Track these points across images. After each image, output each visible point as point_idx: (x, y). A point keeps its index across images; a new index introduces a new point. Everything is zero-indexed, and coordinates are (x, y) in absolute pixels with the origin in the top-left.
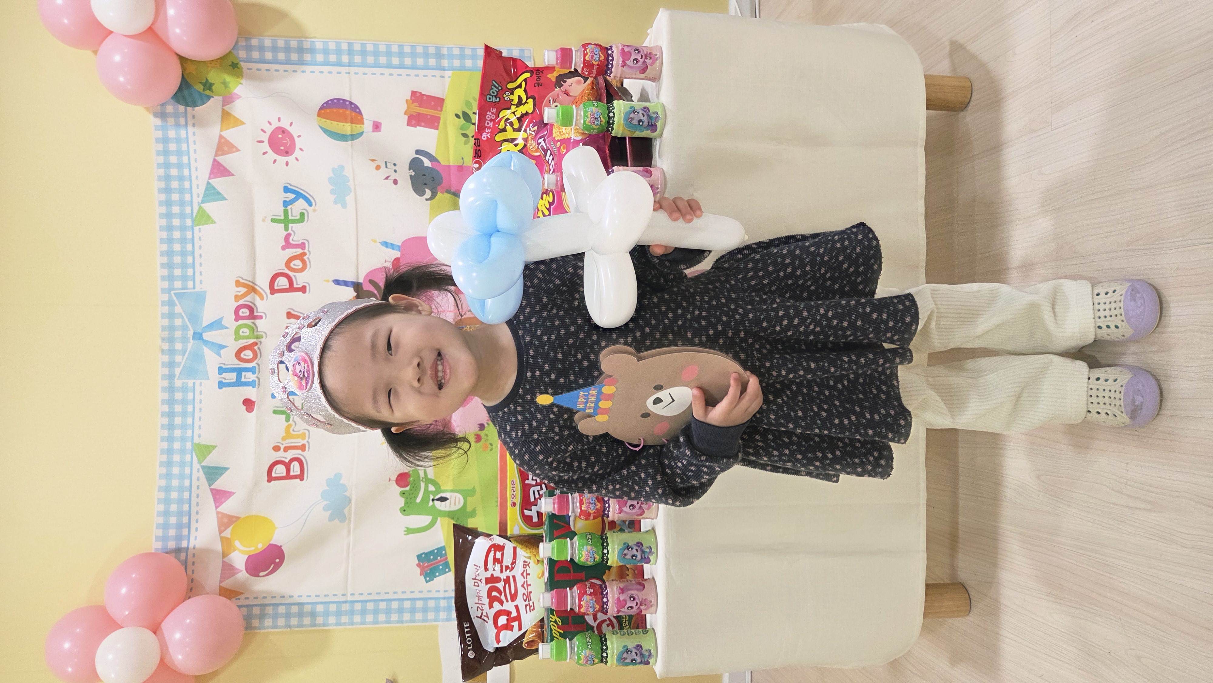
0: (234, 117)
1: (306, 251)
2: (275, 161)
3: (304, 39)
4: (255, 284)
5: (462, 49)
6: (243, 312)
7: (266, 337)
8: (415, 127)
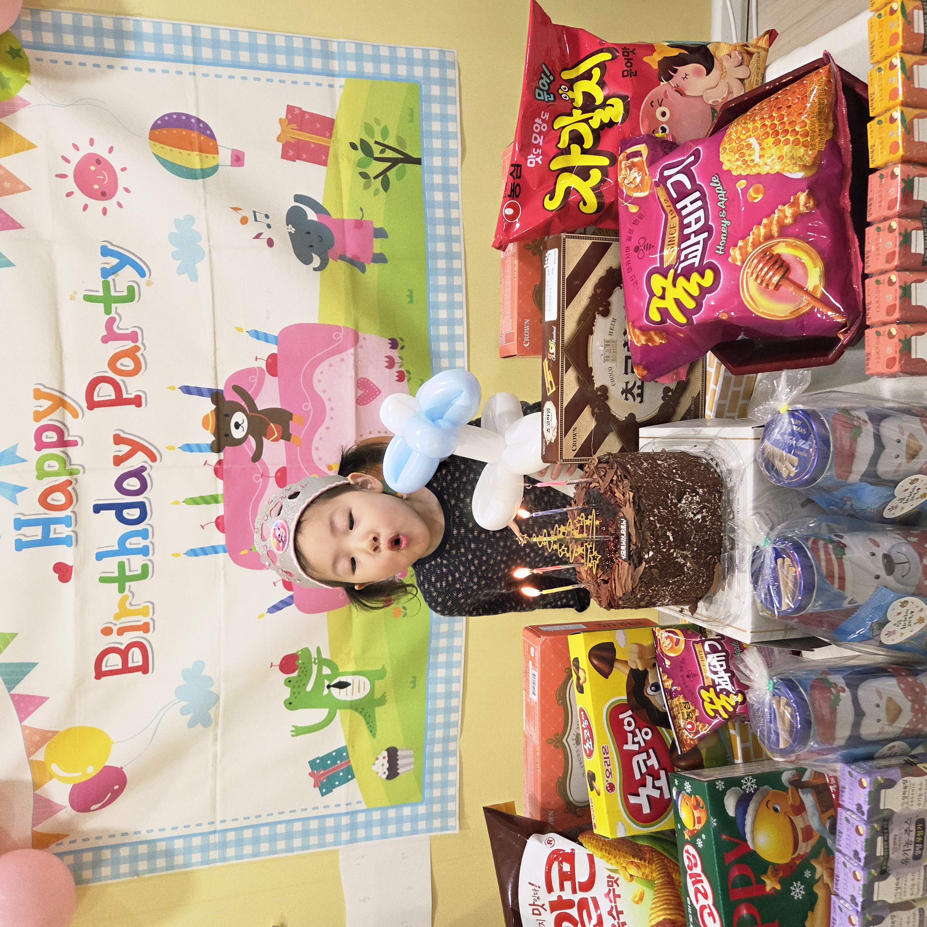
0: (19, 136)
1: (139, 344)
2: (85, 207)
3: (123, 17)
4: (63, 394)
5: (359, 46)
6: (47, 437)
7: (84, 472)
8: (295, 161)
